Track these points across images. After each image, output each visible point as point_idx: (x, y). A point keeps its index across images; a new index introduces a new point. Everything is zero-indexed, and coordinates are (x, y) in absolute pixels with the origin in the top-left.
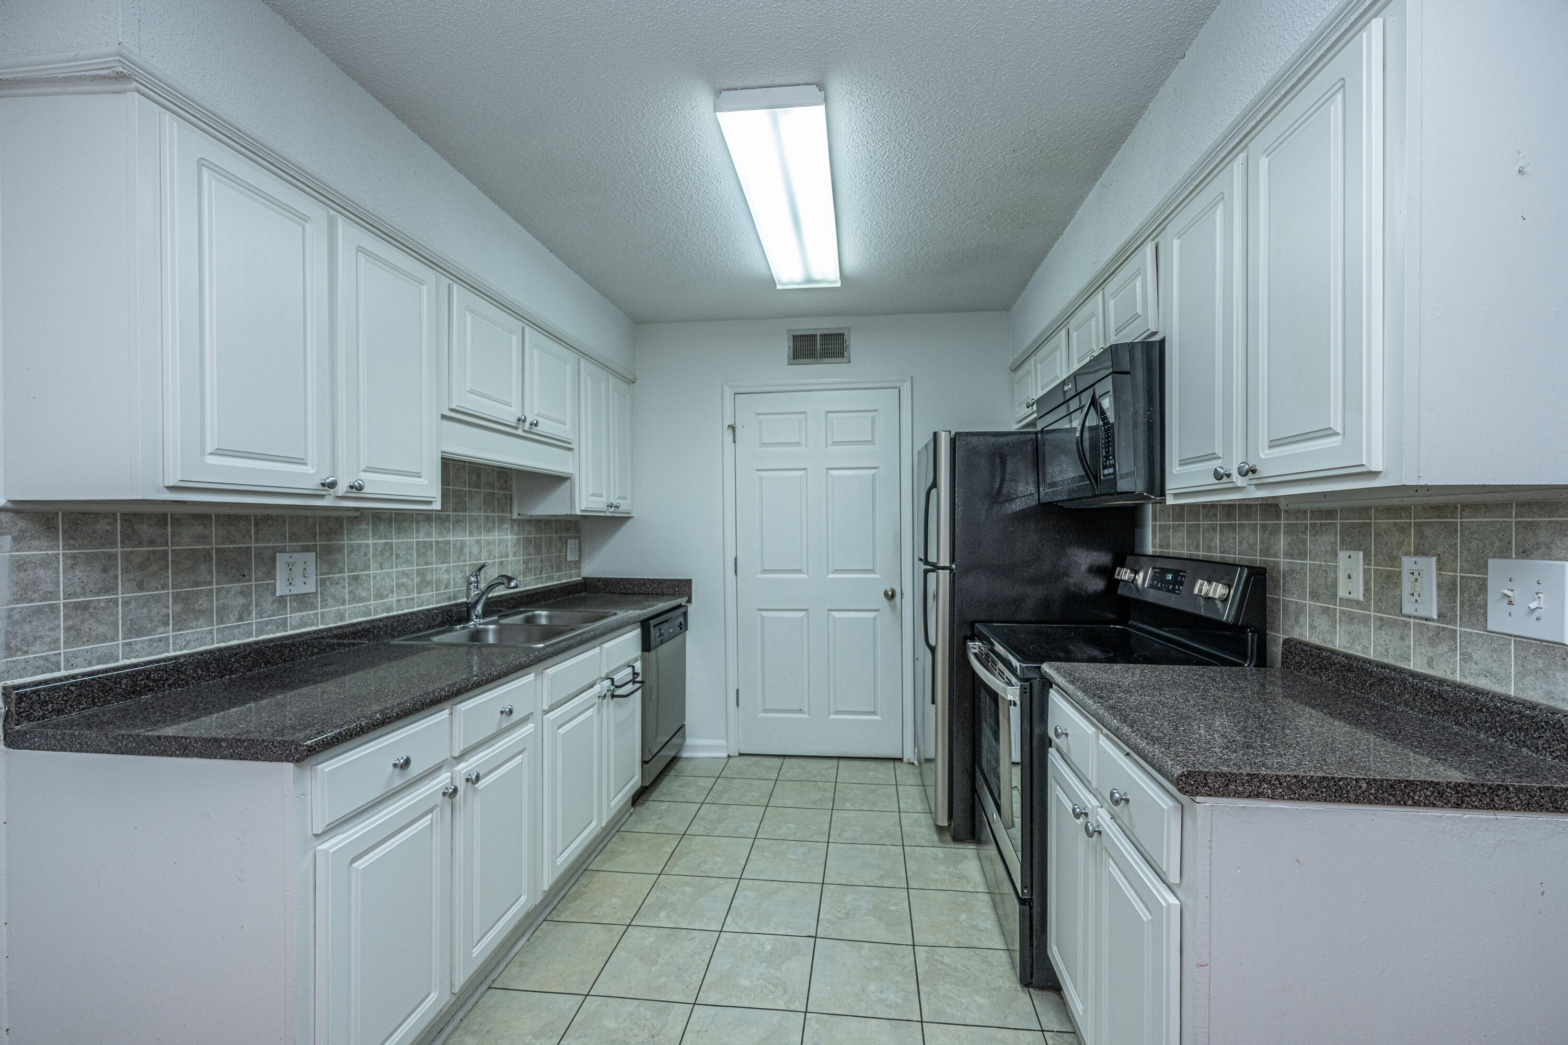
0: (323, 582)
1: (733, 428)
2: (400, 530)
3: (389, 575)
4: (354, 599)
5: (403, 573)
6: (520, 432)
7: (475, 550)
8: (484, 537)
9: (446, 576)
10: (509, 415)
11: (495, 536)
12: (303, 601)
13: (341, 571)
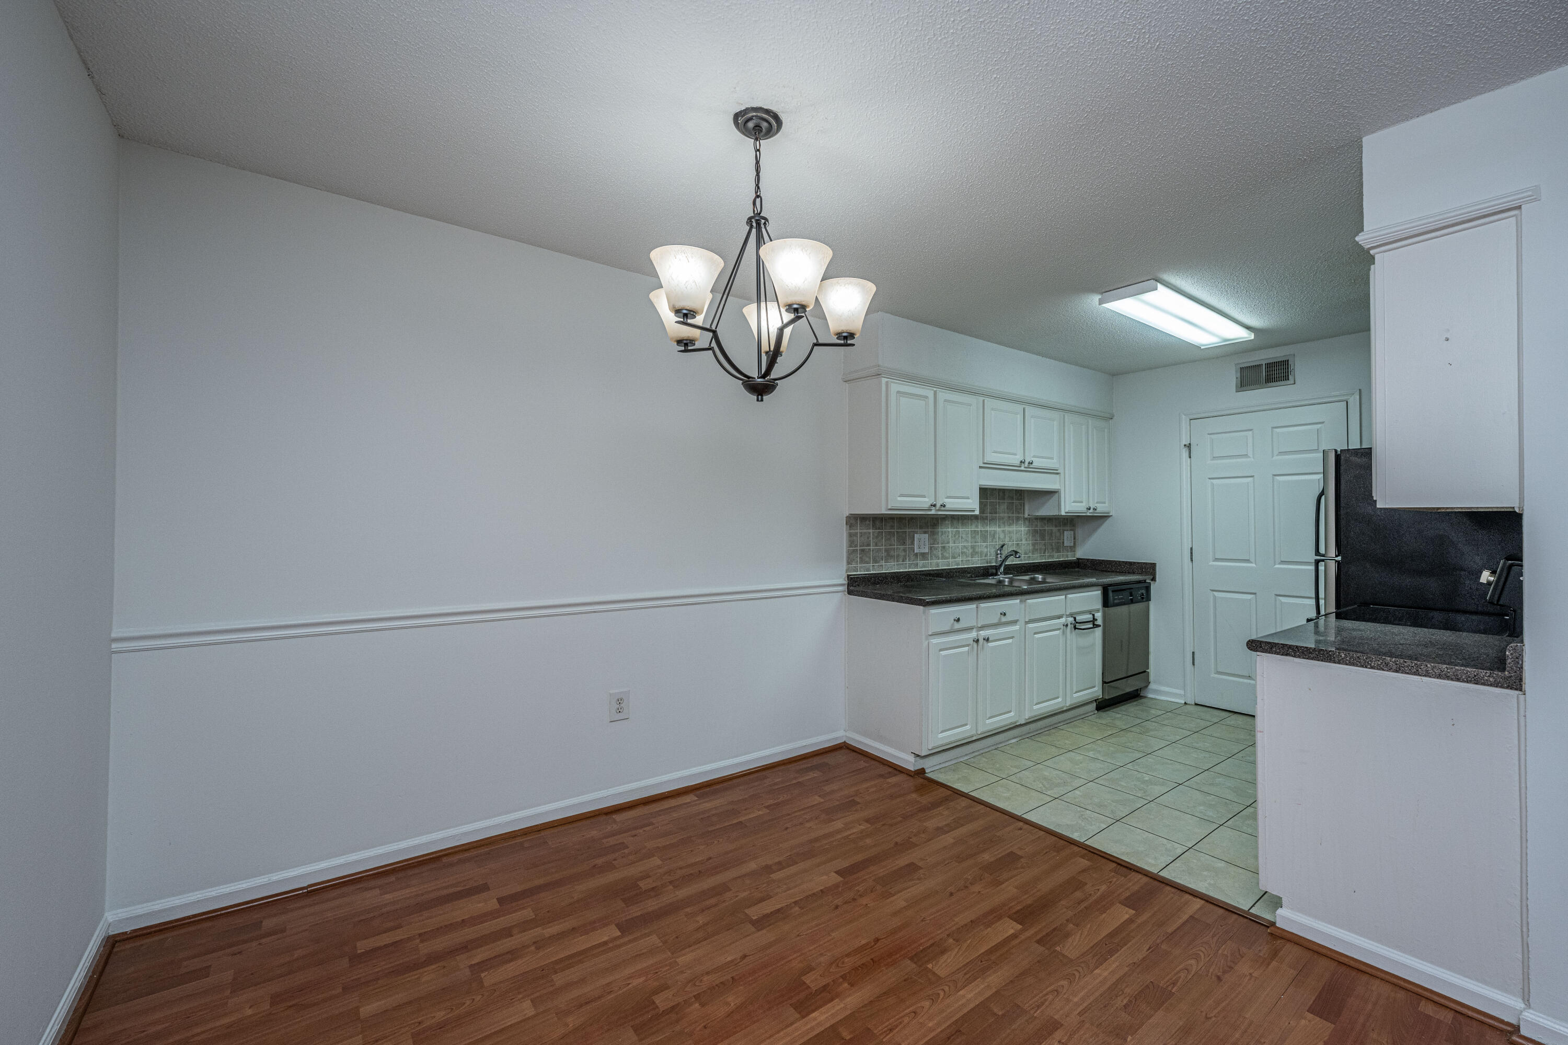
0: (931, 548)
1: (1189, 446)
2: (963, 524)
3: (958, 547)
4: (944, 557)
5: (964, 546)
6: (1022, 468)
7: (1002, 536)
8: (1007, 529)
9: (986, 550)
10: (1015, 460)
11: (1014, 528)
12: (924, 556)
13: (938, 544)
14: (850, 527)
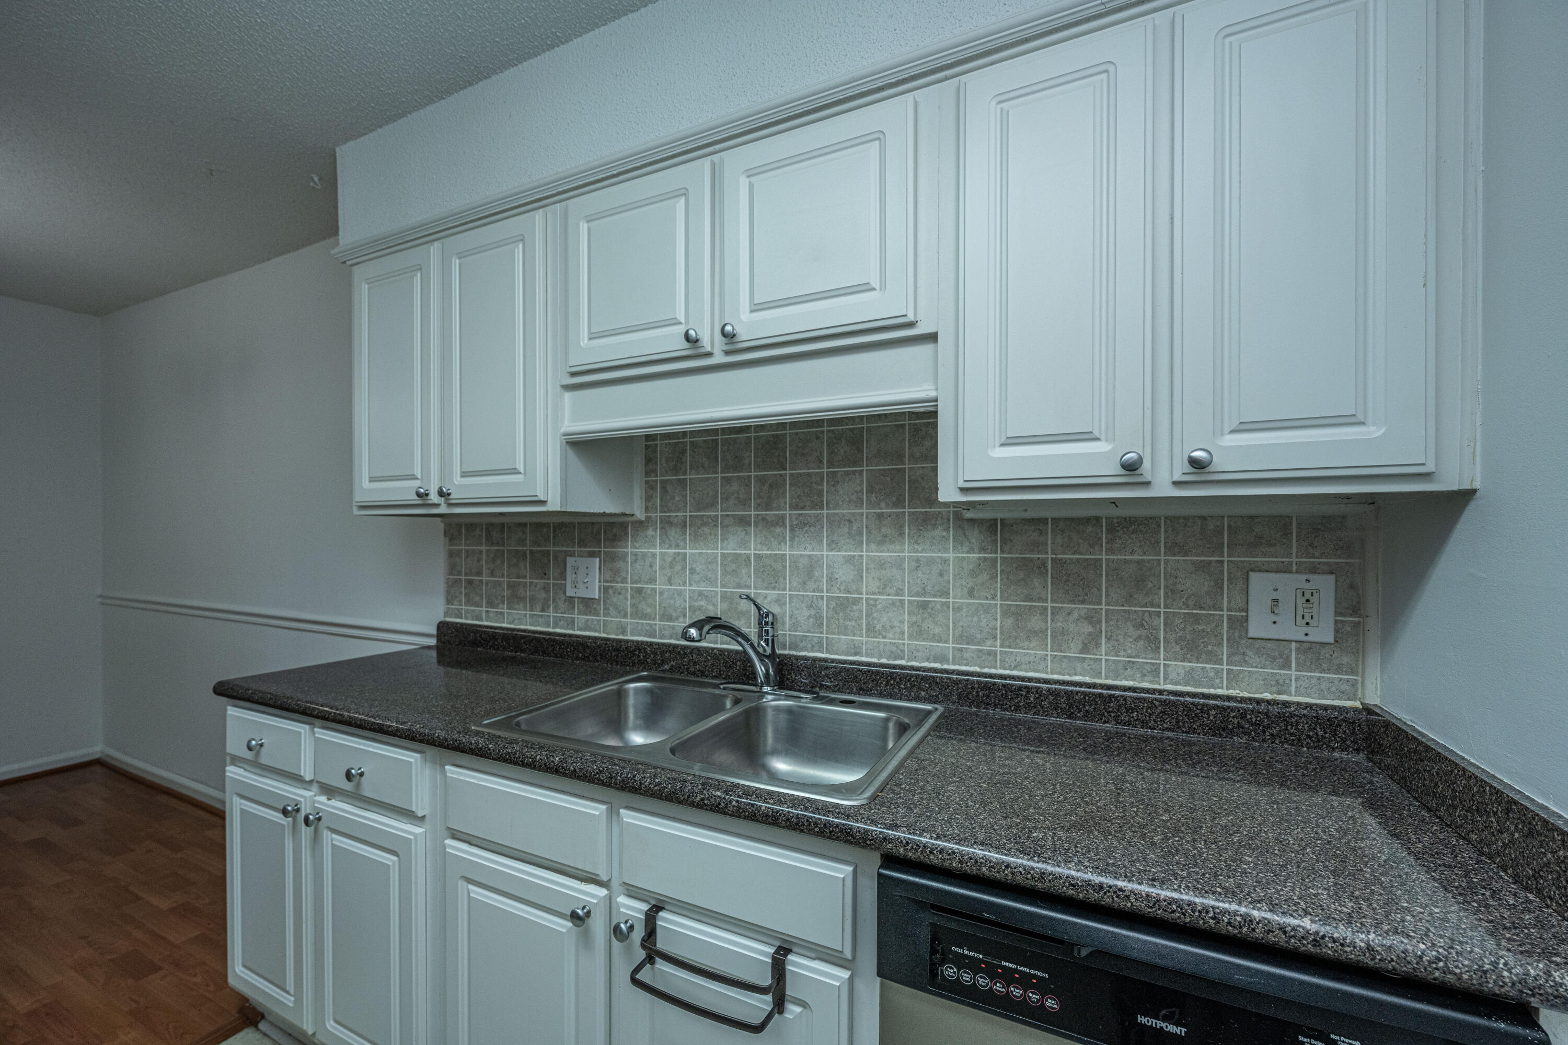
0: (606, 589)
2: (696, 537)
3: (680, 593)
4: (637, 614)
5: (701, 593)
10: (676, 341)
12: (588, 604)
13: (625, 581)
14: (451, 540)
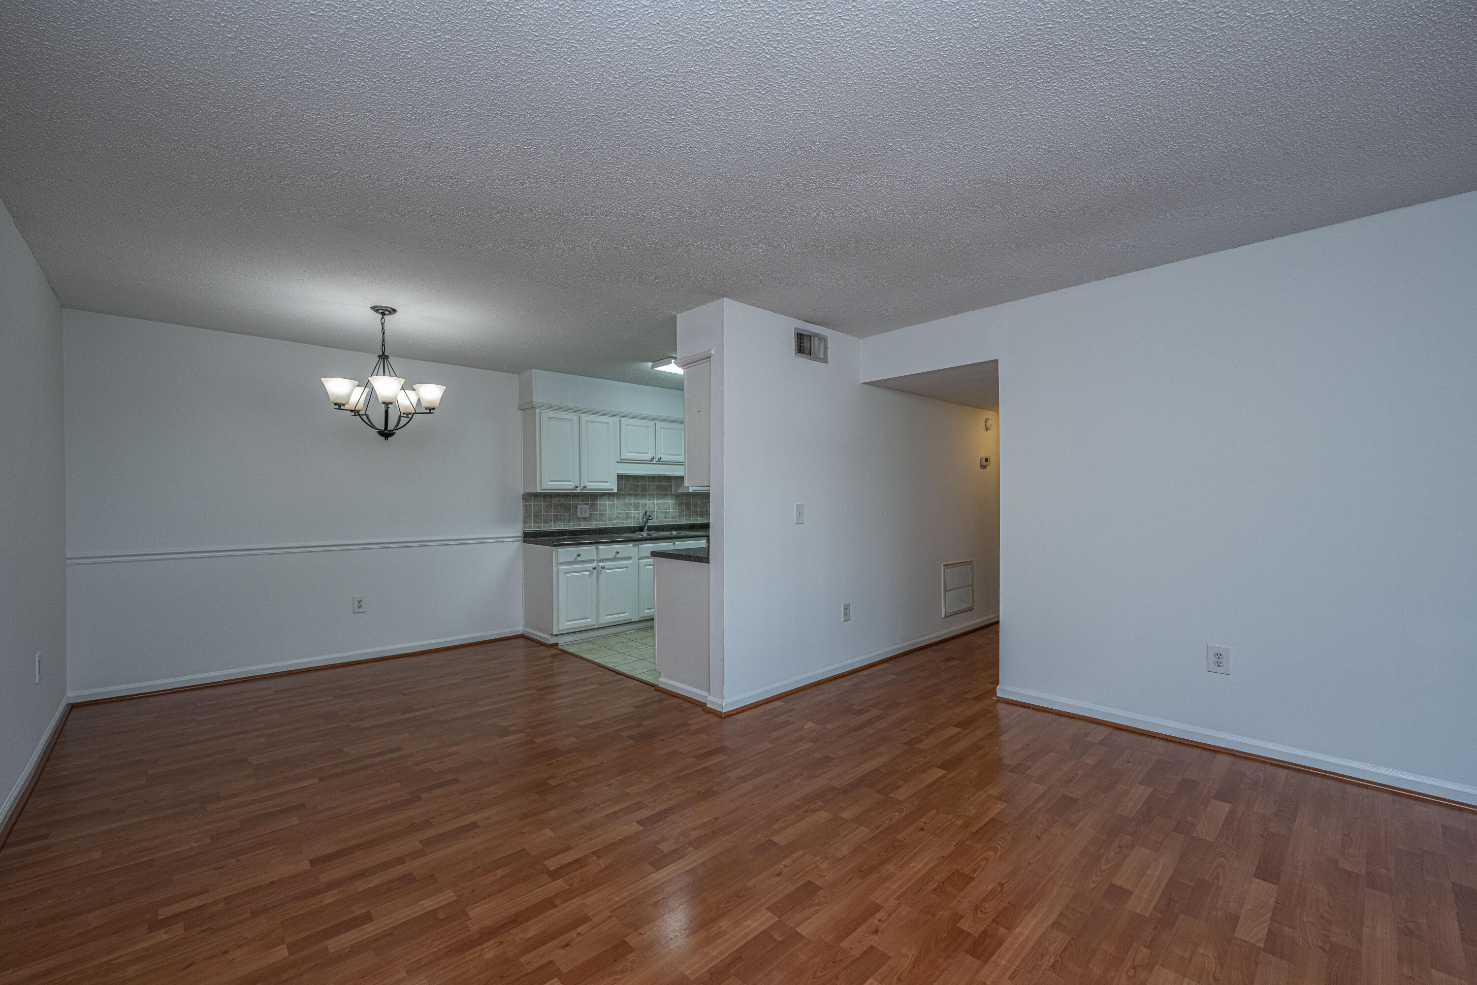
0: (591, 514)
2: (618, 499)
3: (614, 513)
4: (601, 520)
5: (619, 513)
6: (655, 462)
7: (652, 506)
8: (656, 501)
9: (638, 516)
10: (648, 457)
11: (662, 501)
12: (585, 519)
13: (597, 511)
14: (525, 500)
